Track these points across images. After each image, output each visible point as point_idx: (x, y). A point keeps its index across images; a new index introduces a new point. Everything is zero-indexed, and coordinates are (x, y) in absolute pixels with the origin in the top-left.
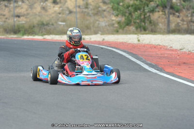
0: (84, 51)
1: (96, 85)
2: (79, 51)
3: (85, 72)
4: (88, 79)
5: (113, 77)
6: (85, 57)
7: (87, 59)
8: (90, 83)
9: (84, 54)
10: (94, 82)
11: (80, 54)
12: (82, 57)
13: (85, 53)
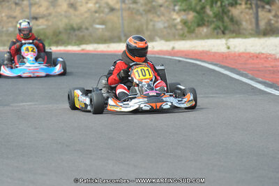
0: (30, 43)
1: (38, 77)
2: (25, 44)
3: (27, 64)
4: (30, 71)
5: (58, 69)
6: (30, 49)
7: (32, 51)
8: (32, 75)
9: (30, 47)
10: (36, 74)
11: (27, 46)
12: (27, 50)
13: (32, 46)
